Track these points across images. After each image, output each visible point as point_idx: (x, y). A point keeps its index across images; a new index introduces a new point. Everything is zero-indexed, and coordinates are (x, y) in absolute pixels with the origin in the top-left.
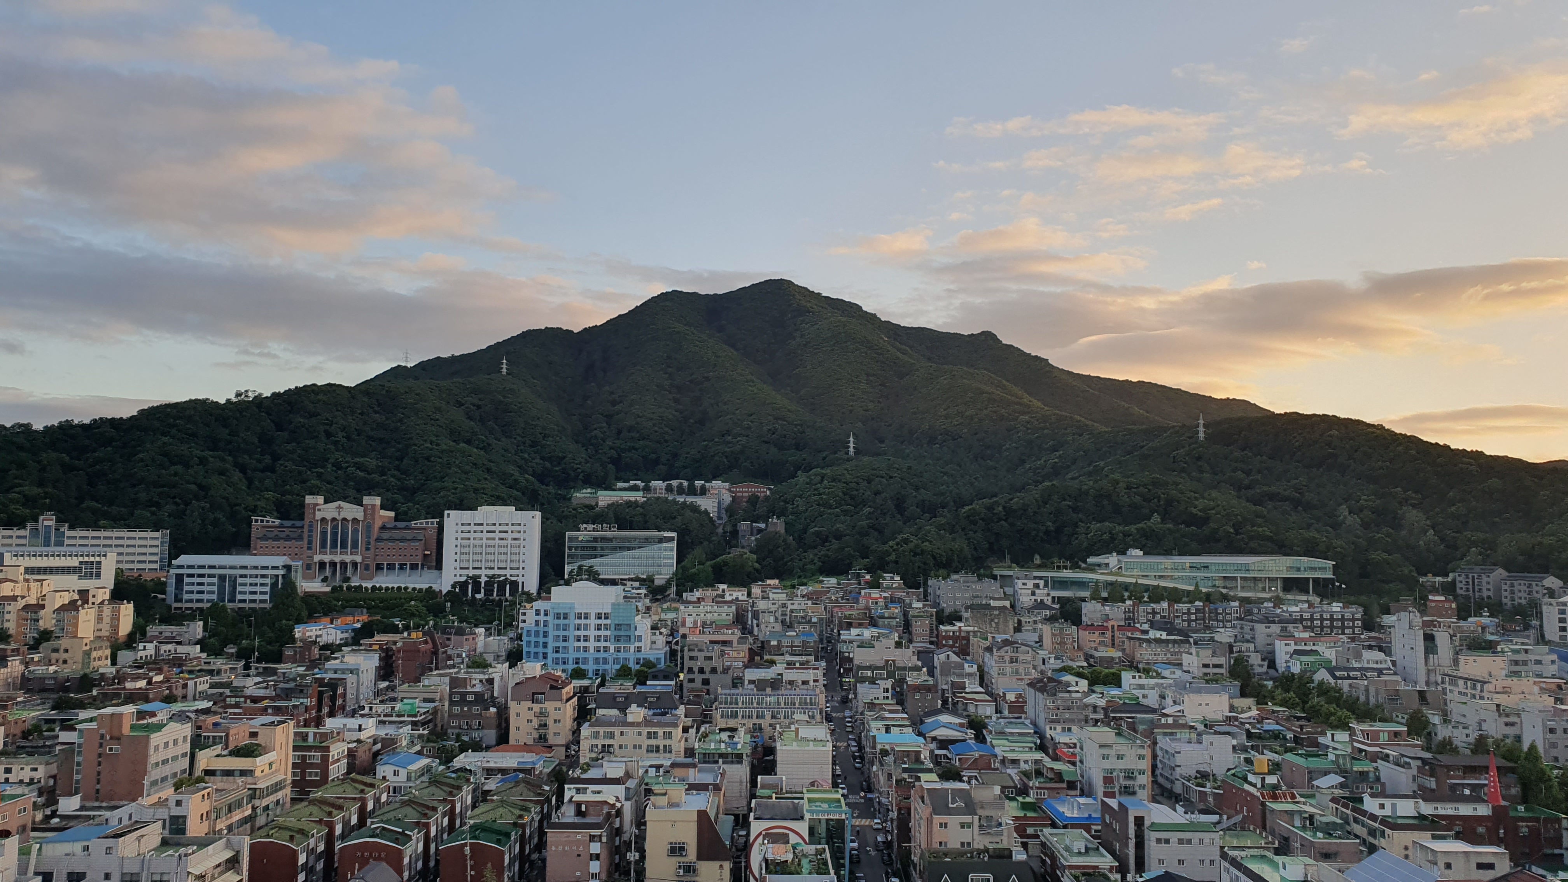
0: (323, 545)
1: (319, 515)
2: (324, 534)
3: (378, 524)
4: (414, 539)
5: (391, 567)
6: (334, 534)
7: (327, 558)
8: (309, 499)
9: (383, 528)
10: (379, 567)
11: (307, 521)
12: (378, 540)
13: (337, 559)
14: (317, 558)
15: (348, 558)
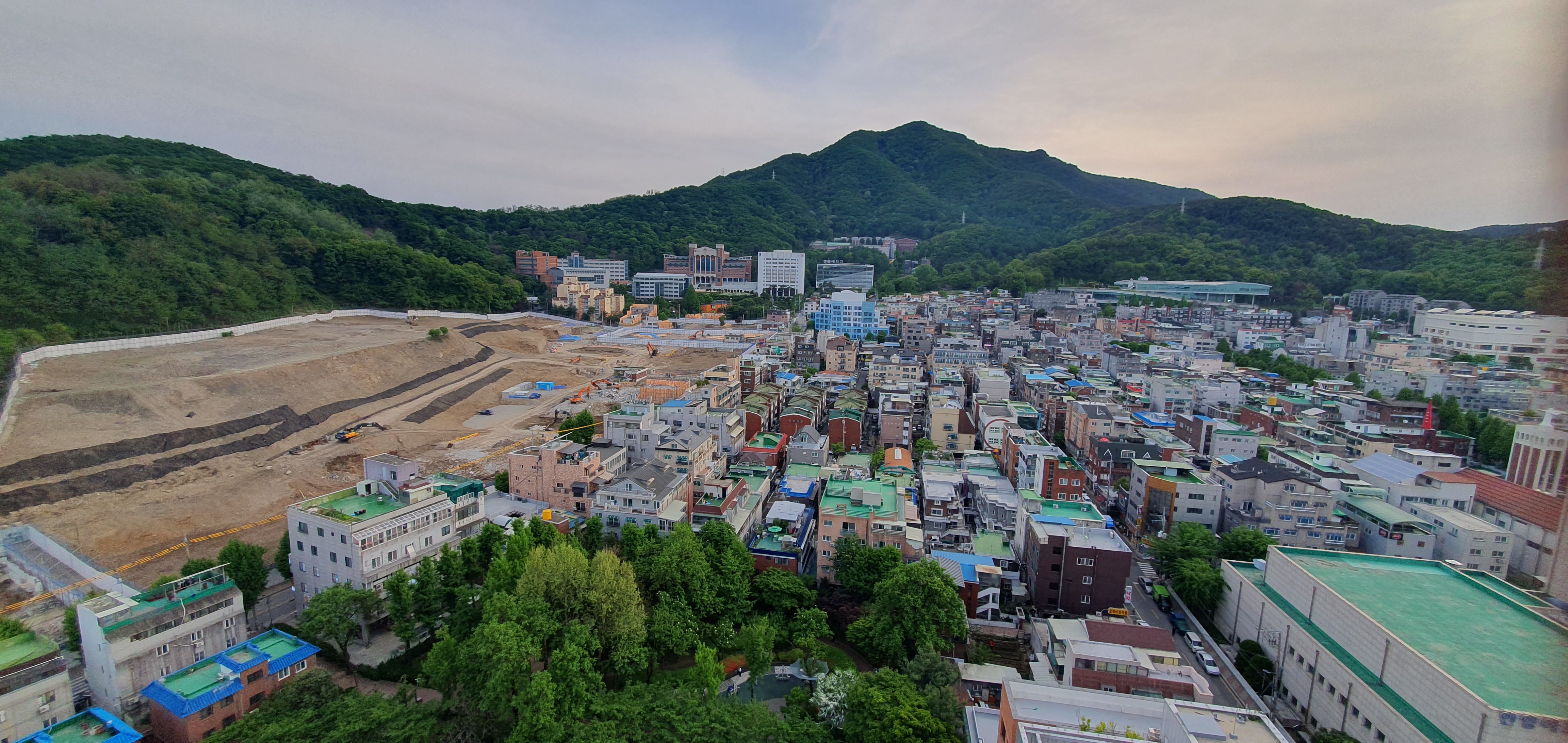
0: (698, 269)
1: (695, 254)
2: (698, 263)
3: (724, 259)
4: (741, 267)
5: (730, 280)
6: (703, 263)
7: (700, 275)
8: (690, 245)
9: (726, 261)
10: (724, 280)
11: (690, 257)
12: (724, 266)
13: (705, 275)
14: (695, 275)
15: (710, 275)
